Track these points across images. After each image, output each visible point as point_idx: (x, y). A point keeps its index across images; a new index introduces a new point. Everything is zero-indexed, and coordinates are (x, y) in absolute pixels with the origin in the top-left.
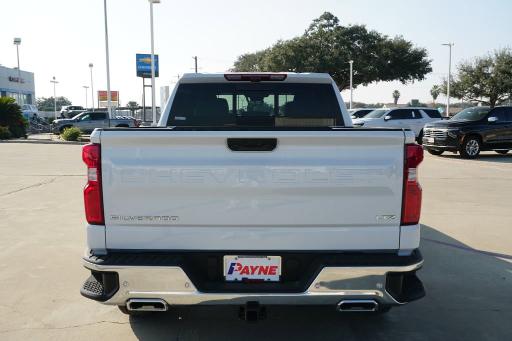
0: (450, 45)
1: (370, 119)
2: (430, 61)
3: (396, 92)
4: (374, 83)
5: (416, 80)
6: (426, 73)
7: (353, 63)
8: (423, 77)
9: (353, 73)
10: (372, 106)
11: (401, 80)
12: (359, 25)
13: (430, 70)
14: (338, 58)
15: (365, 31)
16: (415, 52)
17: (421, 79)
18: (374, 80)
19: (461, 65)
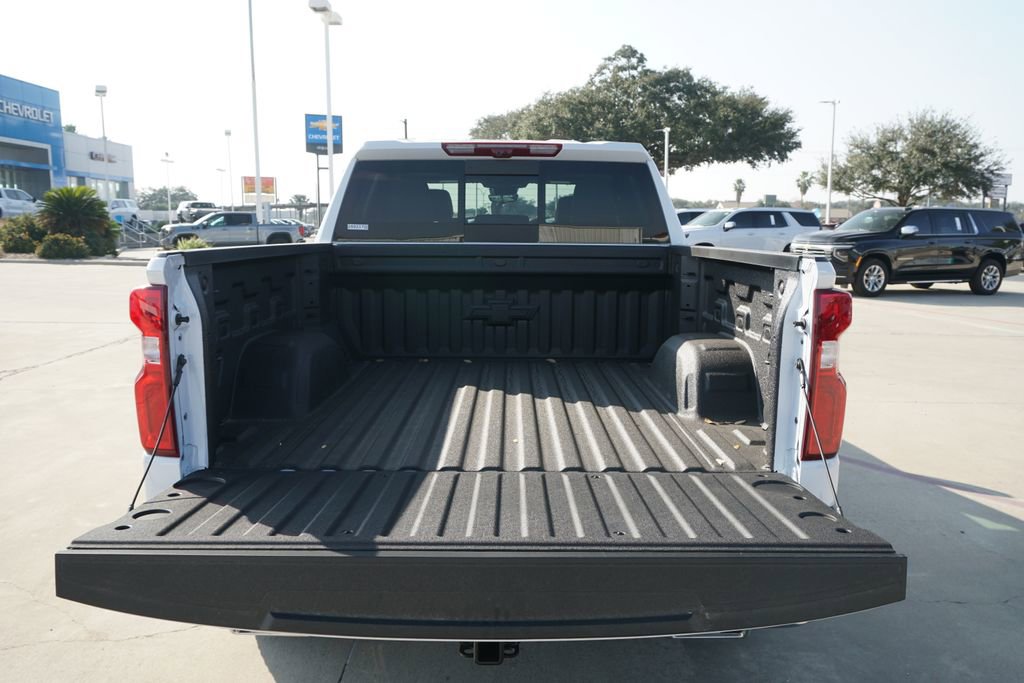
0: (834, 103)
1: (699, 226)
2: (799, 130)
3: (740, 181)
4: (704, 165)
5: (774, 162)
6: (790, 149)
7: (670, 133)
8: (787, 157)
9: (670, 149)
10: (698, 205)
11: (750, 162)
12: (681, 69)
13: (798, 145)
14: (644, 122)
15: (690, 78)
16: (774, 114)
17: (783, 160)
18: (703, 161)
19: (852, 138)
